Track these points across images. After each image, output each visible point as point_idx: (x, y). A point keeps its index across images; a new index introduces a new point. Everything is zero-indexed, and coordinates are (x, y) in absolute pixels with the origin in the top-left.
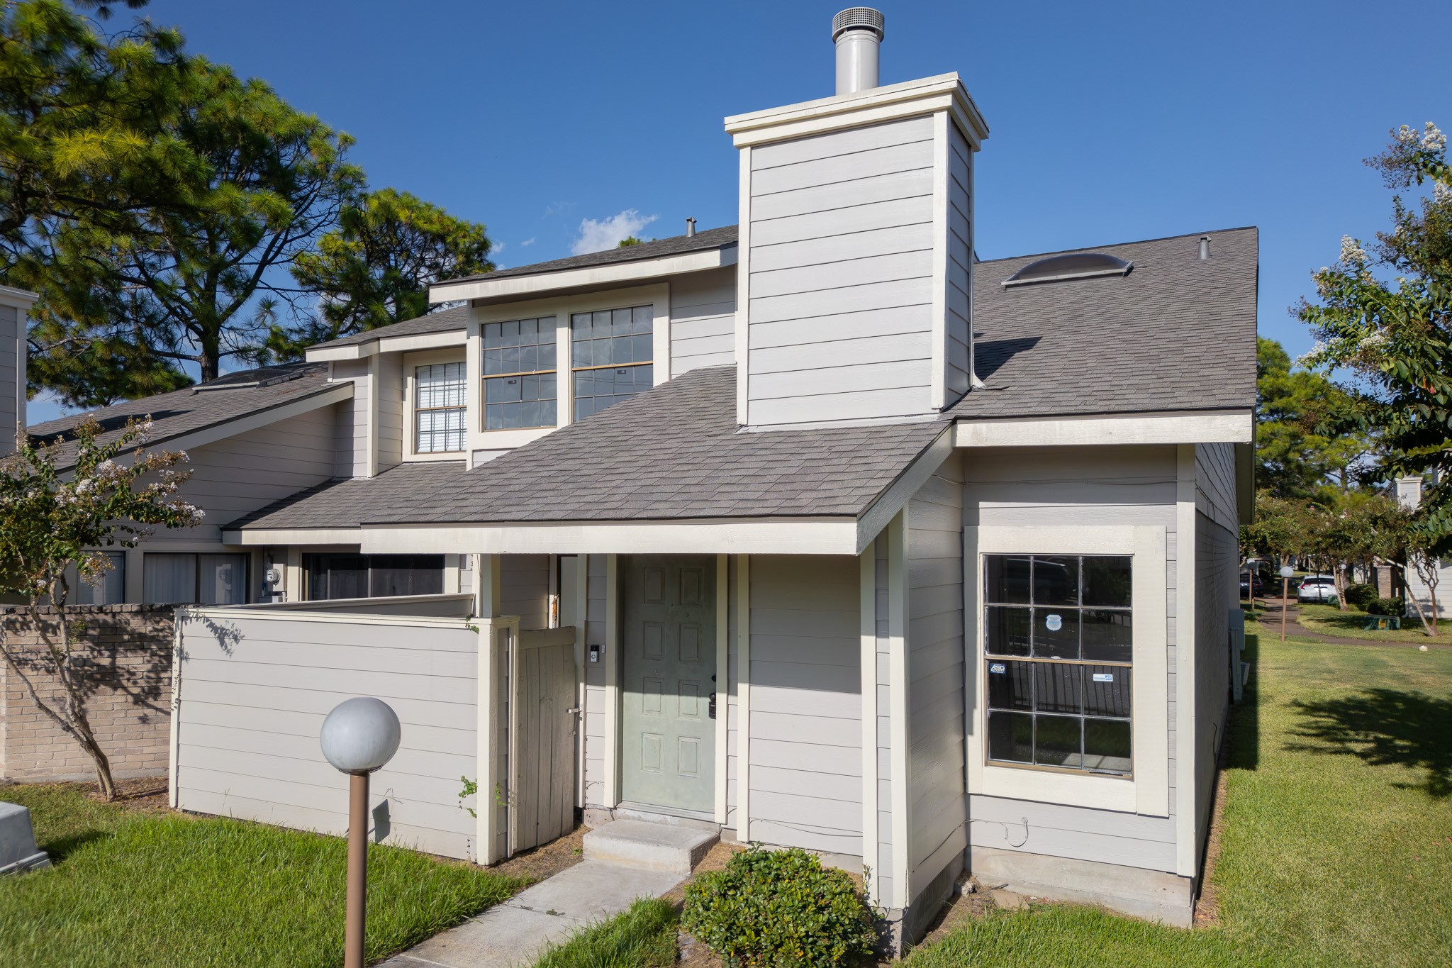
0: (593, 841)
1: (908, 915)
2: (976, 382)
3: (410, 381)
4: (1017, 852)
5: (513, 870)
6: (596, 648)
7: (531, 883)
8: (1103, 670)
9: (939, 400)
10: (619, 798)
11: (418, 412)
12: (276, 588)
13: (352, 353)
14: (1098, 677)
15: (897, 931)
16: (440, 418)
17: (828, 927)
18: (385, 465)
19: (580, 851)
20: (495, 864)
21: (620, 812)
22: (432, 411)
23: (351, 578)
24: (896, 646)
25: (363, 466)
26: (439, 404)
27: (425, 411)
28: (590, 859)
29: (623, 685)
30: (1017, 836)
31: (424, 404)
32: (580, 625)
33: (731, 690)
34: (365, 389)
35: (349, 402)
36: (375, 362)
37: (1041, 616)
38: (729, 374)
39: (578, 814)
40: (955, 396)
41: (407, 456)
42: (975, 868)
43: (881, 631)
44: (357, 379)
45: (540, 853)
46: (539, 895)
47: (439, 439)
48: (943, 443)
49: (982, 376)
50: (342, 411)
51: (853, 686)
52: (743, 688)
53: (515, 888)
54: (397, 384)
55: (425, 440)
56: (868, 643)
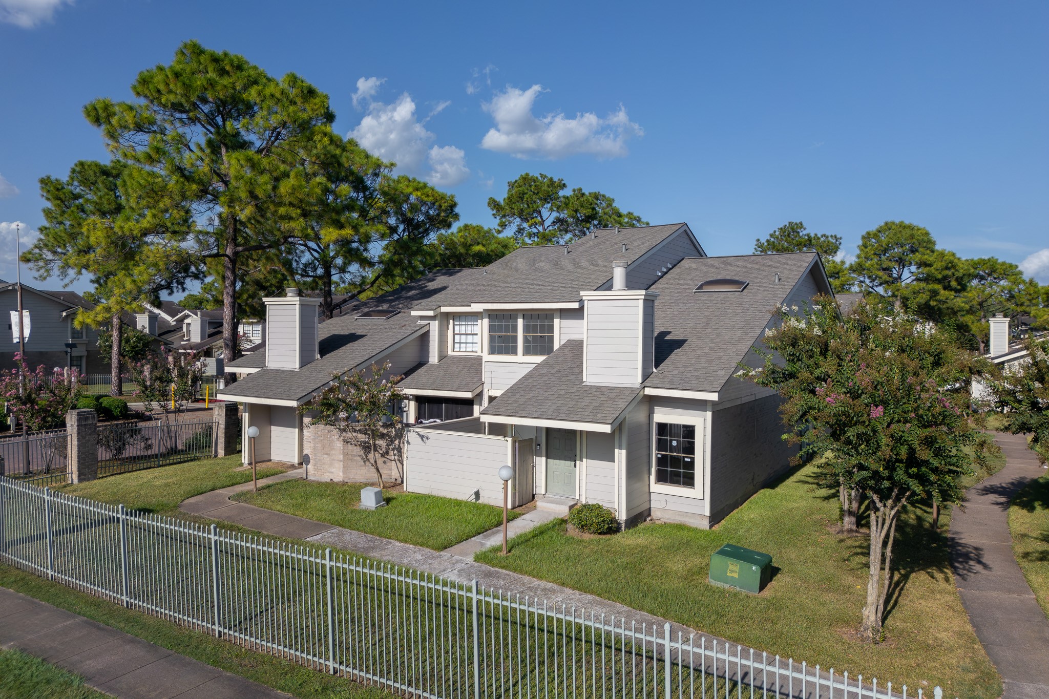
0: (539, 503)
1: (626, 521)
2: (654, 370)
3: (451, 321)
4: (663, 509)
5: (518, 510)
6: (539, 445)
7: (523, 514)
8: (687, 457)
9: (640, 380)
10: (546, 492)
11: (454, 334)
12: (405, 409)
13: (431, 313)
14: (686, 459)
15: (623, 525)
16: (463, 337)
17: (604, 521)
18: (442, 356)
19: (535, 506)
20: (513, 509)
21: (547, 495)
22: (460, 334)
23: (435, 407)
24: (624, 452)
25: (434, 358)
26: (463, 332)
27: (457, 334)
28: (539, 509)
29: (547, 457)
30: (664, 504)
31: (457, 331)
32: (534, 438)
33: (581, 460)
34: (434, 326)
35: (428, 331)
36: (439, 316)
37: (671, 441)
38: (581, 343)
39: (534, 496)
40: (646, 376)
41: (450, 352)
42: (652, 514)
43: (620, 448)
44: (431, 322)
45: (524, 507)
46: (526, 516)
47: (463, 346)
48: (641, 393)
49: (656, 368)
50: (425, 337)
51: (613, 461)
52: (584, 460)
53: (520, 515)
54: (445, 323)
55: (457, 346)
56: (617, 451)
